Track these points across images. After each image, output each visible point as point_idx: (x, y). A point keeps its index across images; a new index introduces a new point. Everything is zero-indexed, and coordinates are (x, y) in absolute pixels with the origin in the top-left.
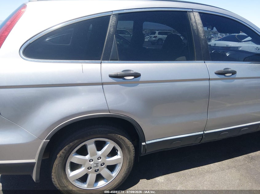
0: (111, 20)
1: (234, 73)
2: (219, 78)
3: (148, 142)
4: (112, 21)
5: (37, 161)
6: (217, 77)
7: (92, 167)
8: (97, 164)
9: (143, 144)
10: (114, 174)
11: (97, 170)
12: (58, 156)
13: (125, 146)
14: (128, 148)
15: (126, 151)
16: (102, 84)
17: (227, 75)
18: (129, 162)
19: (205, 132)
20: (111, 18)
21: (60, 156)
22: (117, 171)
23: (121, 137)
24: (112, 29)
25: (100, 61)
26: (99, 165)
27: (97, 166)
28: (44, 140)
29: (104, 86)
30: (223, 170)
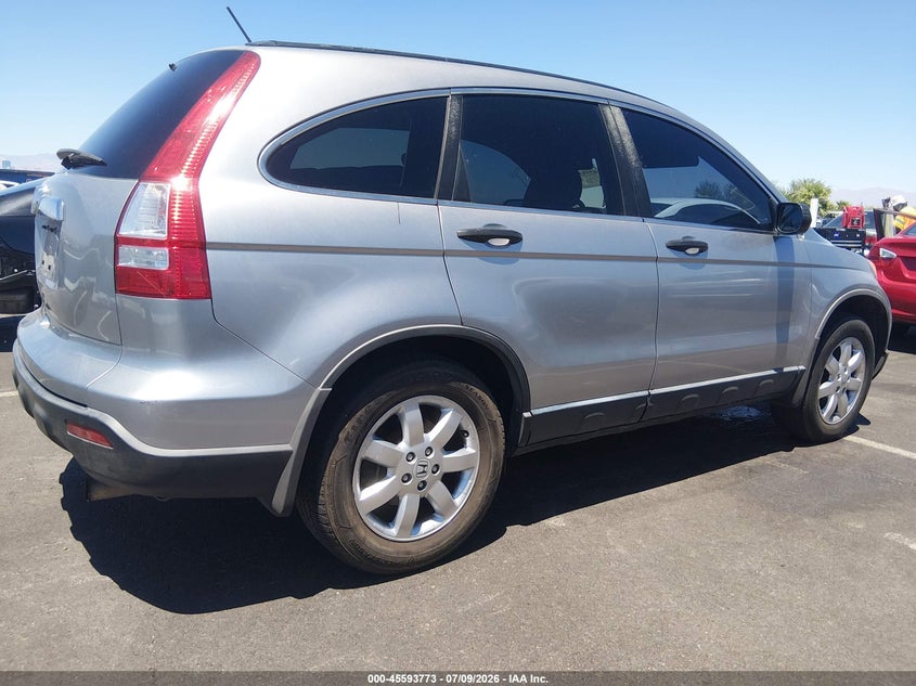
0: (448, 109)
1: (703, 247)
2: (675, 257)
3: (536, 412)
4: (452, 111)
5: (296, 447)
6: (671, 254)
7: (413, 473)
8: (424, 466)
9: (527, 415)
10: (460, 500)
11: (421, 486)
12: (342, 436)
13: (487, 421)
14: (493, 425)
15: (490, 434)
16: (444, 254)
17: (690, 251)
18: (495, 464)
19: (652, 392)
20: (449, 103)
21: (346, 439)
22: (465, 491)
23: (480, 393)
24: (454, 129)
25: (434, 200)
26: (429, 469)
27: (424, 472)
28: (320, 389)
29: (448, 259)
30: (694, 494)
